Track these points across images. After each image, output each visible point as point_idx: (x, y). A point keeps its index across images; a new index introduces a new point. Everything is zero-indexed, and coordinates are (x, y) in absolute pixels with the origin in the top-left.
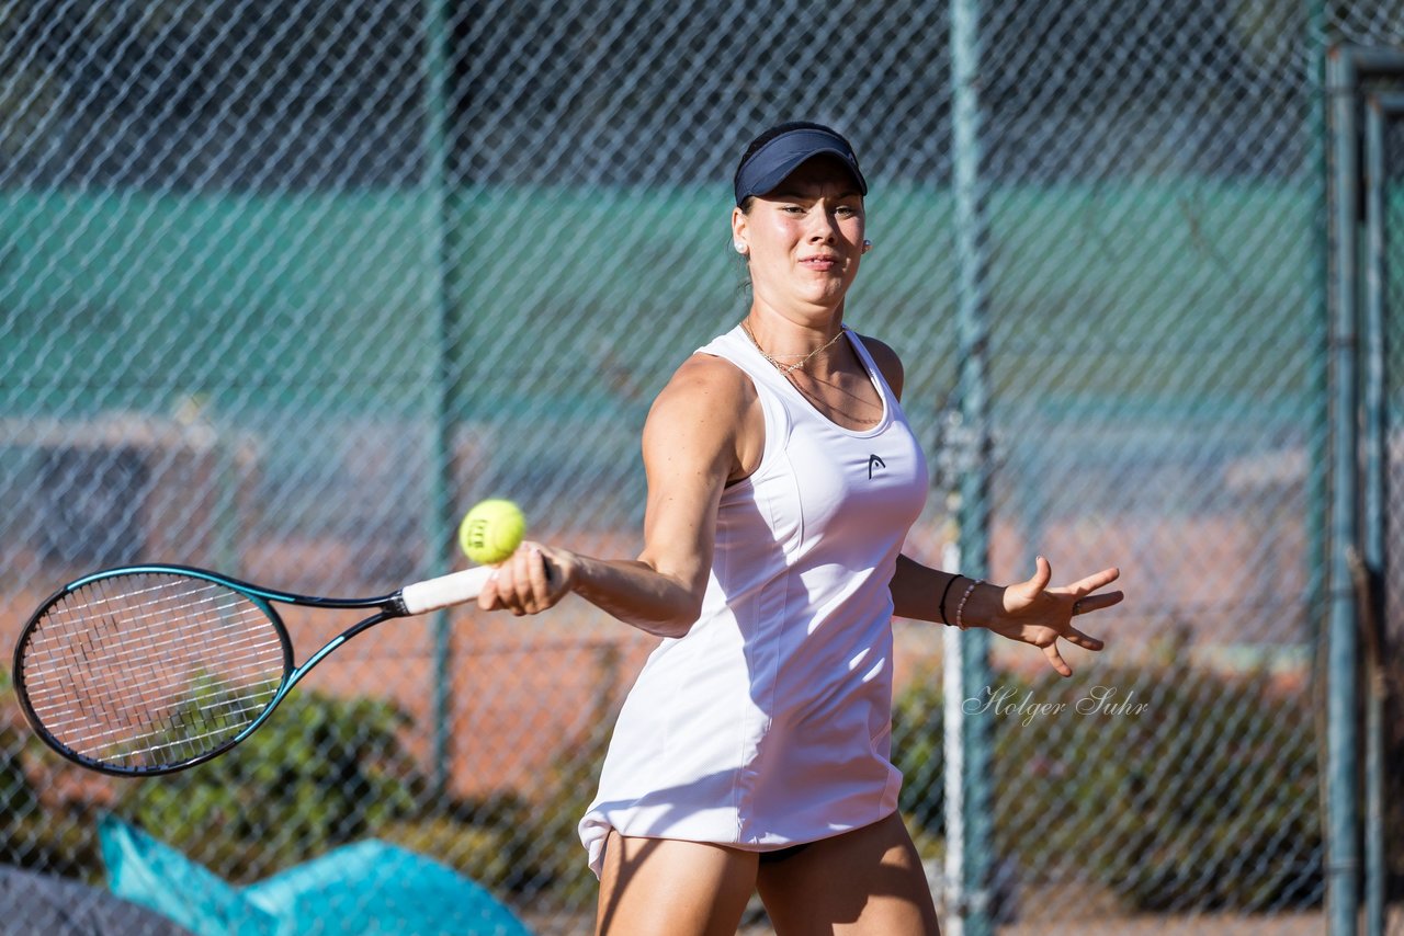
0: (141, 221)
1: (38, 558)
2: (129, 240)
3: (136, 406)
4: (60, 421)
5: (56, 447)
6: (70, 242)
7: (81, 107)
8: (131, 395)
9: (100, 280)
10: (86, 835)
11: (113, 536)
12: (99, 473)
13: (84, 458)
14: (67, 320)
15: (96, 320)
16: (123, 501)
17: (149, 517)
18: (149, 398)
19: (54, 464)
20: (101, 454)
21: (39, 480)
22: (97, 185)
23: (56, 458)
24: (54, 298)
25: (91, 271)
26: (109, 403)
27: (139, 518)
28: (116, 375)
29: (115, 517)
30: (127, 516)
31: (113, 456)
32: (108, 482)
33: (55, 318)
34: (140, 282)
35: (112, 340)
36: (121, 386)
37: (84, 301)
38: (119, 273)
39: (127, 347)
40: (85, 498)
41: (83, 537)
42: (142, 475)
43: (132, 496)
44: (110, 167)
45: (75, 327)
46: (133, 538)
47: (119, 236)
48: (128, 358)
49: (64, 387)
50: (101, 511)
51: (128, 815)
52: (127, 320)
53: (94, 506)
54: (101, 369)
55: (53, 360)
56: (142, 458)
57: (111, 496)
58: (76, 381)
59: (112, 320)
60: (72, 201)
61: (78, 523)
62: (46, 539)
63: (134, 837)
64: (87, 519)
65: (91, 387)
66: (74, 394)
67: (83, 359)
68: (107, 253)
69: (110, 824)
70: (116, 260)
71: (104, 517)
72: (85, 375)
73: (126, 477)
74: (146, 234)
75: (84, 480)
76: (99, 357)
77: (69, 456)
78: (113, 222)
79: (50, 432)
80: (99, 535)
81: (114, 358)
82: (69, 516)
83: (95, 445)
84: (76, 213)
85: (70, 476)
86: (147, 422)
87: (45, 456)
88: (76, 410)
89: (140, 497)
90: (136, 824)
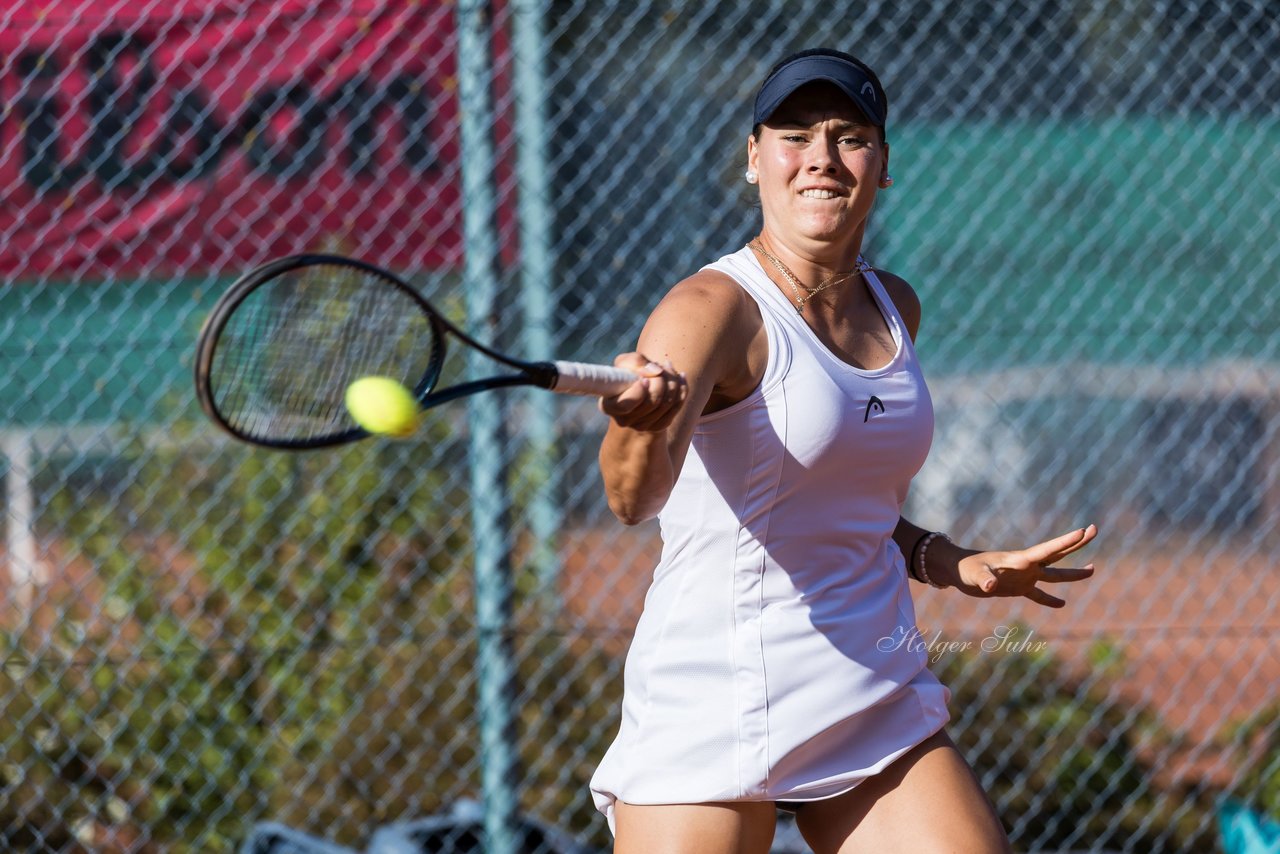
0: (1247, 153)
1: (1143, 520)
2: (1235, 173)
3: (1248, 353)
4: (1165, 371)
5: (1160, 399)
6: (1169, 176)
7: (1179, 29)
8: (1240, 341)
9: (1203, 217)
10: (1205, 821)
11: (1226, 496)
12: (1208, 428)
13: (1191, 410)
14: (1169, 260)
15: (1200, 259)
16: (1236, 457)
17: (1264, 476)
18: (1261, 345)
19: (1158, 417)
20: (1210, 406)
21: (1141, 435)
22: (1198, 111)
23: (1160, 411)
24: (1153, 237)
25: (1194, 208)
26: (1217, 351)
27: (1255, 475)
28: (1224, 320)
29: (1227, 476)
30: (1241, 474)
31: (1223, 408)
32: (1219, 436)
33: (1155, 258)
34: (1250, 219)
35: (1219, 281)
36: (1230, 332)
37: (1187, 238)
38: (1224, 209)
39: (1237, 289)
40: (1193, 454)
41: (1192, 497)
42: (1256, 427)
43: (1247, 452)
44: (1211, 93)
45: (1178, 266)
46: (1248, 497)
47: (1224, 169)
48: (1237, 301)
49: (1167, 333)
50: (1212, 467)
51: (1250, 799)
52: (1235, 259)
53: (1205, 461)
54: (1208, 315)
55: (1154, 304)
56: (1255, 410)
57: (1222, 453)
58: (1180, 326)
59: (1219, 260)
60: (1170, 130)
61: (1186, 482)
62: (1151, 500)
63: (1260, 826)
64: (1197, 476)
65: (1197, 333)
66: (1178, 341)
67: (1188, 304)
68: (1211, 189)
69: (1231, 808)
70: (1220, 194)
71: (1216, 474)
72: (1190, 320)
73: (1238, 430)
74: (1253, 166)
75: (1191, 434)
76: (1204, 301)
77: (1175, 409)
78: (1216, 153)
79: (1152, 381)
80: (1210, 495)
81: (1221, 302)
82: (1176, 473)
83: (1202, 396)
84: (1176, 144)
85: (1176, 431)
86: (1260, 372)
87: (1147, 408)
88: (1181, 358)
89: (1255, 453)
90: (1259, 810)
